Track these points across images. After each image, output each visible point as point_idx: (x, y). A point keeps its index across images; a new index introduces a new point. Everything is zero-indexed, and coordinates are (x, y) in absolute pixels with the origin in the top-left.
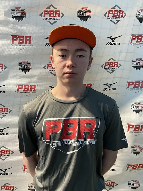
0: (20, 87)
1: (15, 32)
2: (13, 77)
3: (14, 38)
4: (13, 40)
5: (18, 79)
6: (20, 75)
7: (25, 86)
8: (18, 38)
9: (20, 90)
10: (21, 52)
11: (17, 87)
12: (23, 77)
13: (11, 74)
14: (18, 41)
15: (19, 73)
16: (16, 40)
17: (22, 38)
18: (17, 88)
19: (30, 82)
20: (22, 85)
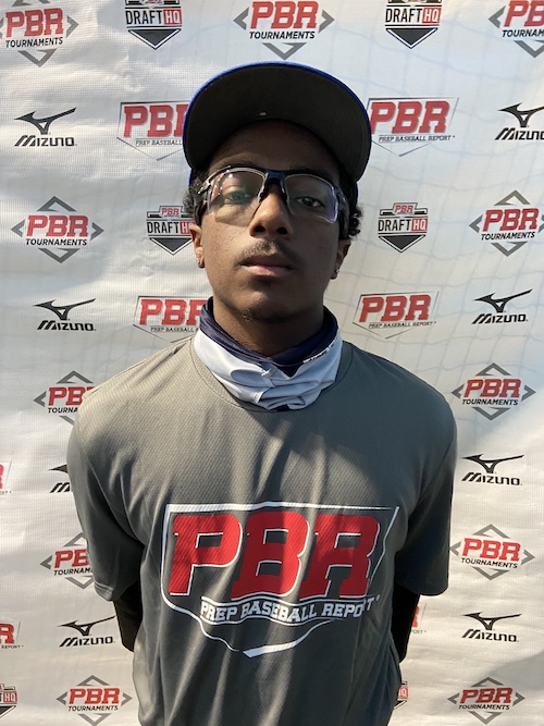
0: (152, 307)
1: (138, 89)
2: (124, 270)
3: (133, 112)
4: (130, 122)
5: (144, 275)
6: (152, 262)
7: (170, 302)
8: (150, 114)
9: (150, 318)
10: (160, 171)
11: (140, 306)
12: (164, 268)
13: (118, 258)
14: (147, 127)
15: (148, 254)
16: (141, 121)
17: (162, 115)
18: (139, 312)
19: (192, 289)
20: (158, 302)
